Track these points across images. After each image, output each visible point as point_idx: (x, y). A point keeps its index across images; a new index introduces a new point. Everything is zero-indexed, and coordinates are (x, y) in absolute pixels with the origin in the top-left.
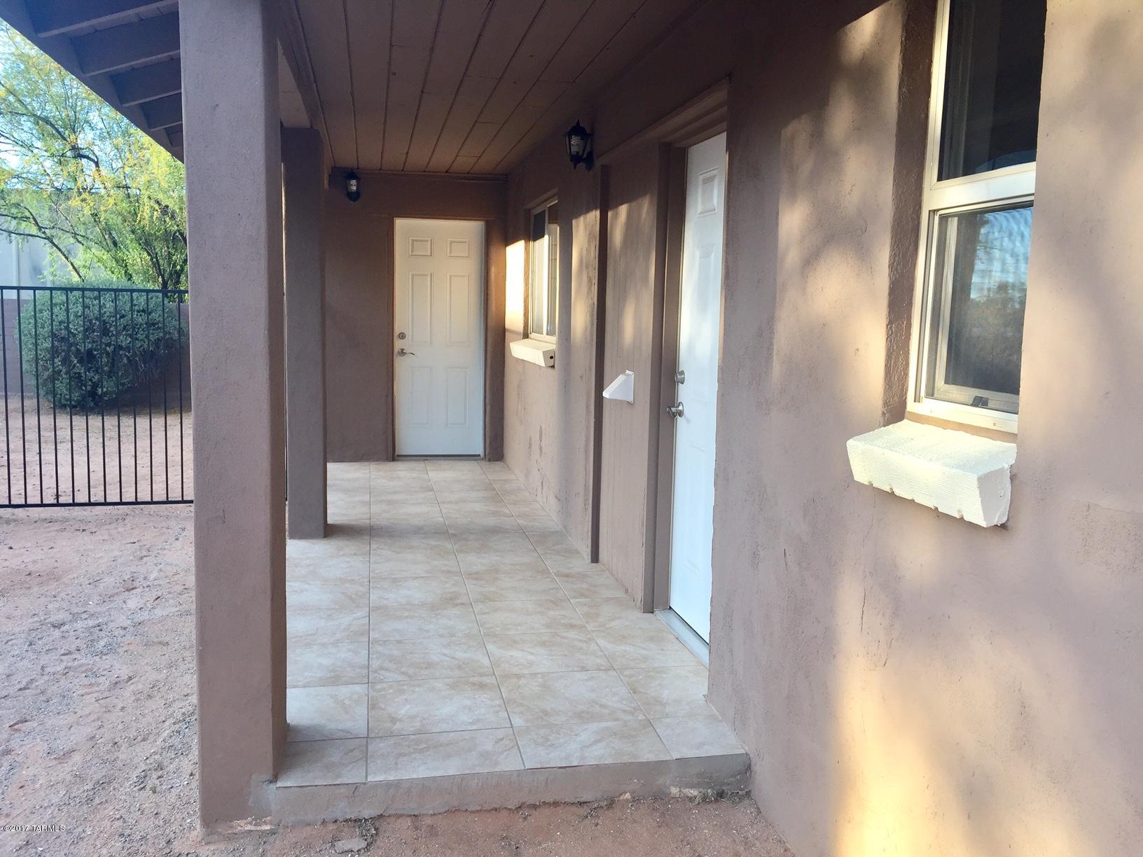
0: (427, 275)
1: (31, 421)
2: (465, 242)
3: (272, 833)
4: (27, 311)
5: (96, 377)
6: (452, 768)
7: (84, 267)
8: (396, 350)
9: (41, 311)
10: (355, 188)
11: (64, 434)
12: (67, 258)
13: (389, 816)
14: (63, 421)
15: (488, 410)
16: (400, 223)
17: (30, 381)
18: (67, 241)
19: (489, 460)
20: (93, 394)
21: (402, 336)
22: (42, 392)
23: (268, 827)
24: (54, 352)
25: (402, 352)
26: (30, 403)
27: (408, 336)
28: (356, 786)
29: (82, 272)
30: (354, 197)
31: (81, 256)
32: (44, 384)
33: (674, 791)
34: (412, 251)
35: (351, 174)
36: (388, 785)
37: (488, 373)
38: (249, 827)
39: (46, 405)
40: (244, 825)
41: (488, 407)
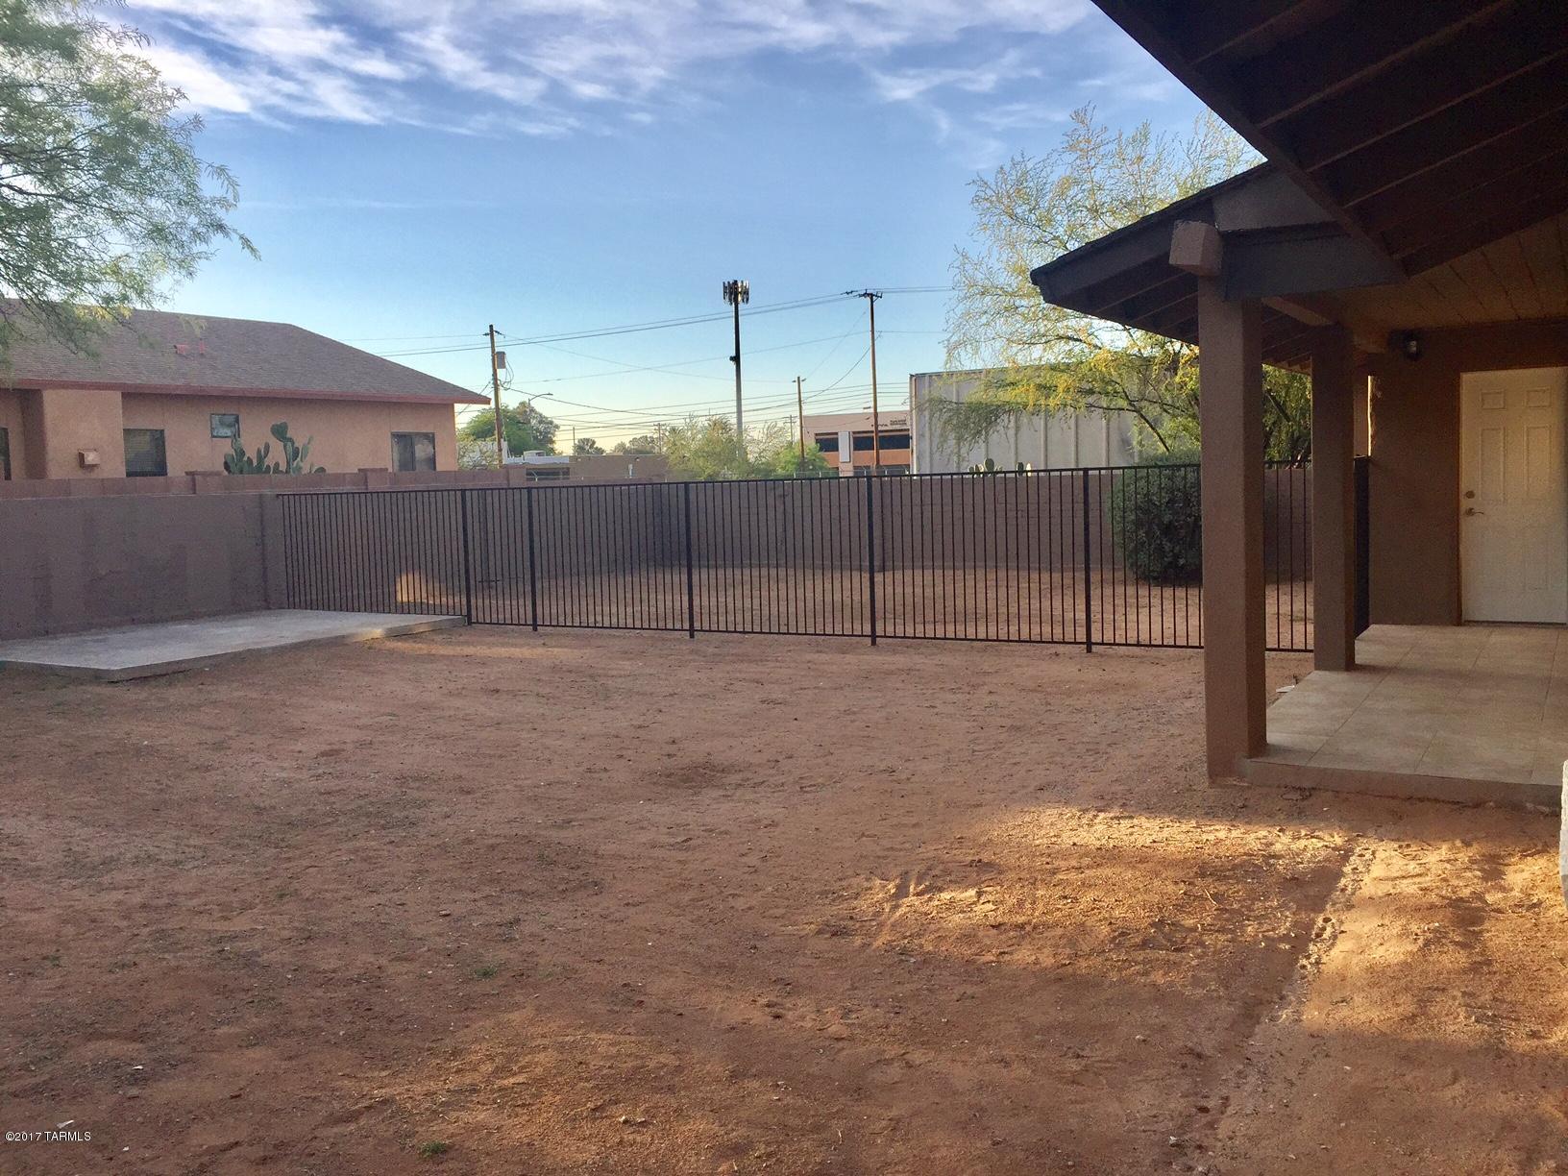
0: (1500, 429)
1: (1120, 590)
2: (1546, 391)
3: (1248, 788)
4: (1118, 485)
5: (1177, 548)
6: (1365, 768)
7: (1170, 436)
8: (1462, 510)
9: (1128, 485)
10: (1415, 349)
11: (1144, 601)
12: (1153, 429)
13: (1320, 789)
14: (1143, 592)
16: (1467, 378)
17: (1119, 554)
18: (1153, 411)
20: (1174, 564)
21: (1468, 495)
22: (1128, 565)
23: (1246, 784)
24: (1138, 524)
25: (1470, 512)
26: (1120, 575)
27: (1478, 493)
28: (1299, 767)
29: (1169, 442)
30: (1415, 357)
31: (1168, 425)
32: (1130, 556)
33: (1529, 806)
34: (1482, 406)
35: (1410, 335)
36: (1319, 770)
38: (1235, 783)
39: (1131, 575)
40: (1231, 781)
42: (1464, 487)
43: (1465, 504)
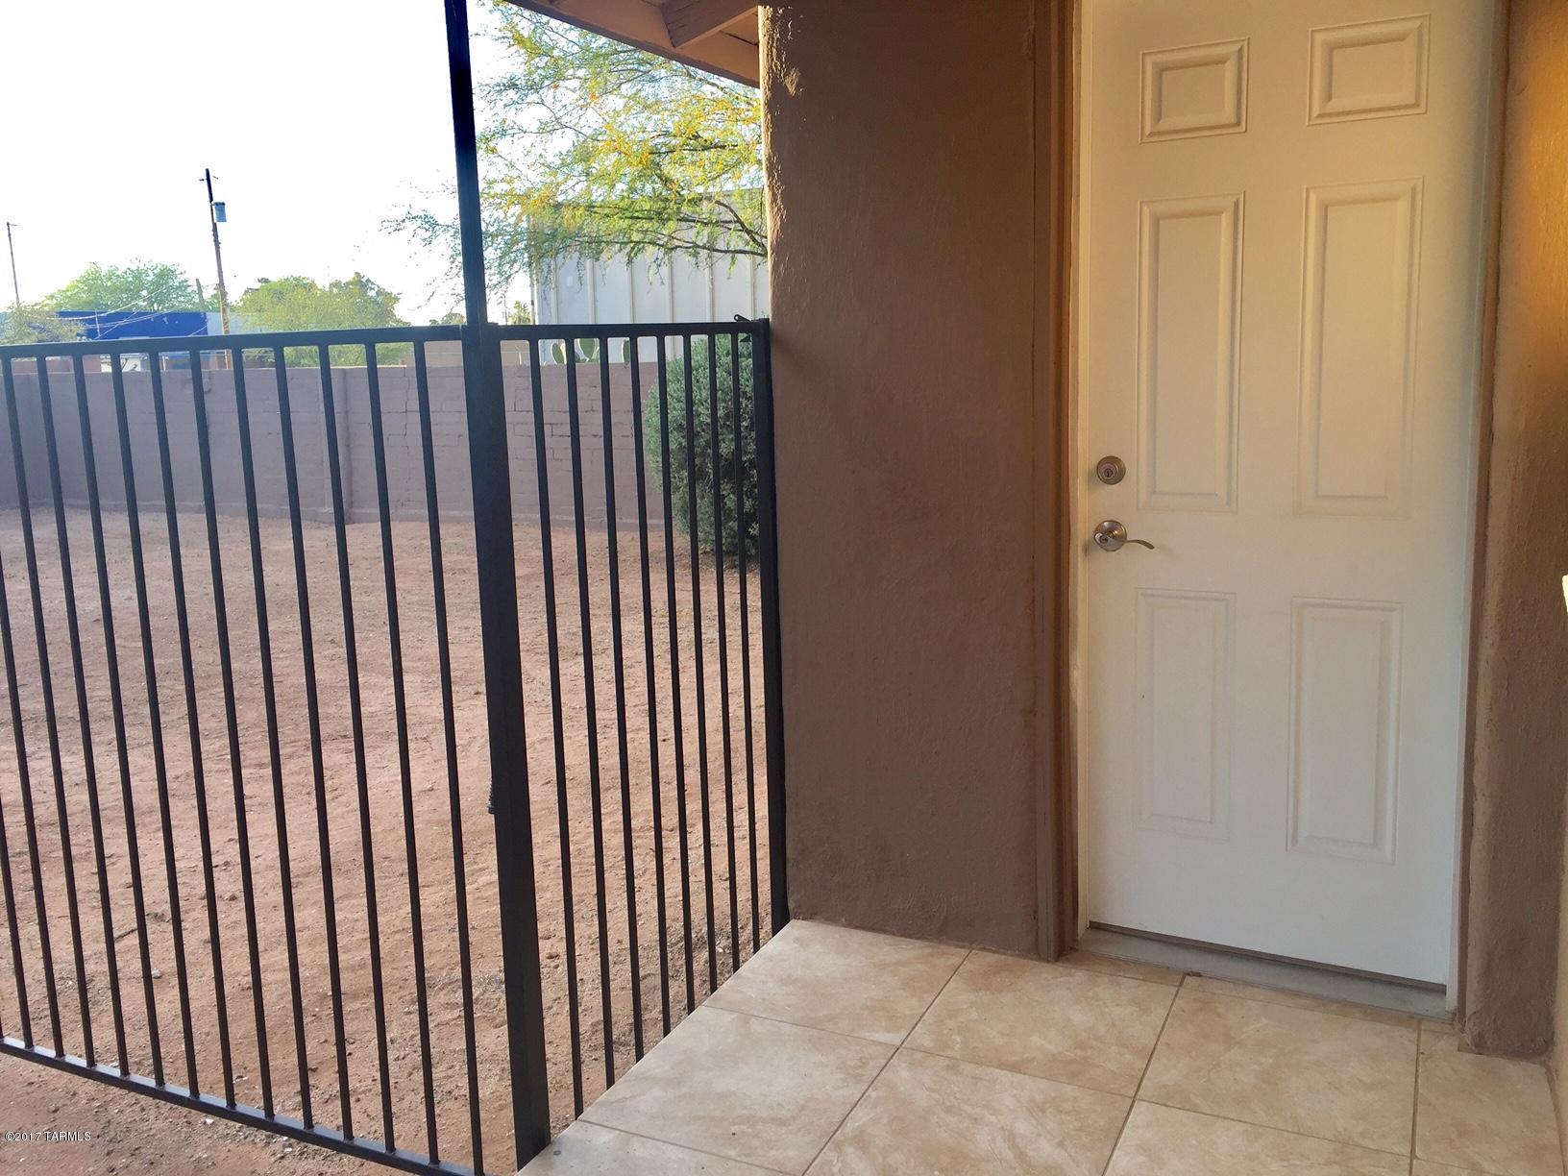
0: (1218, 213)
2: (1399, 38)
8: (1082, 528)
15: (1480, 820)
19: (1480, 1046)
21: (1111, 471)
25: (1111, 536)
27: (1136, 469)
34: (1158, 116)
37: (1487, 652)
41: (1482, 808)
42: (1085, 449)
43: (1089, 506)
